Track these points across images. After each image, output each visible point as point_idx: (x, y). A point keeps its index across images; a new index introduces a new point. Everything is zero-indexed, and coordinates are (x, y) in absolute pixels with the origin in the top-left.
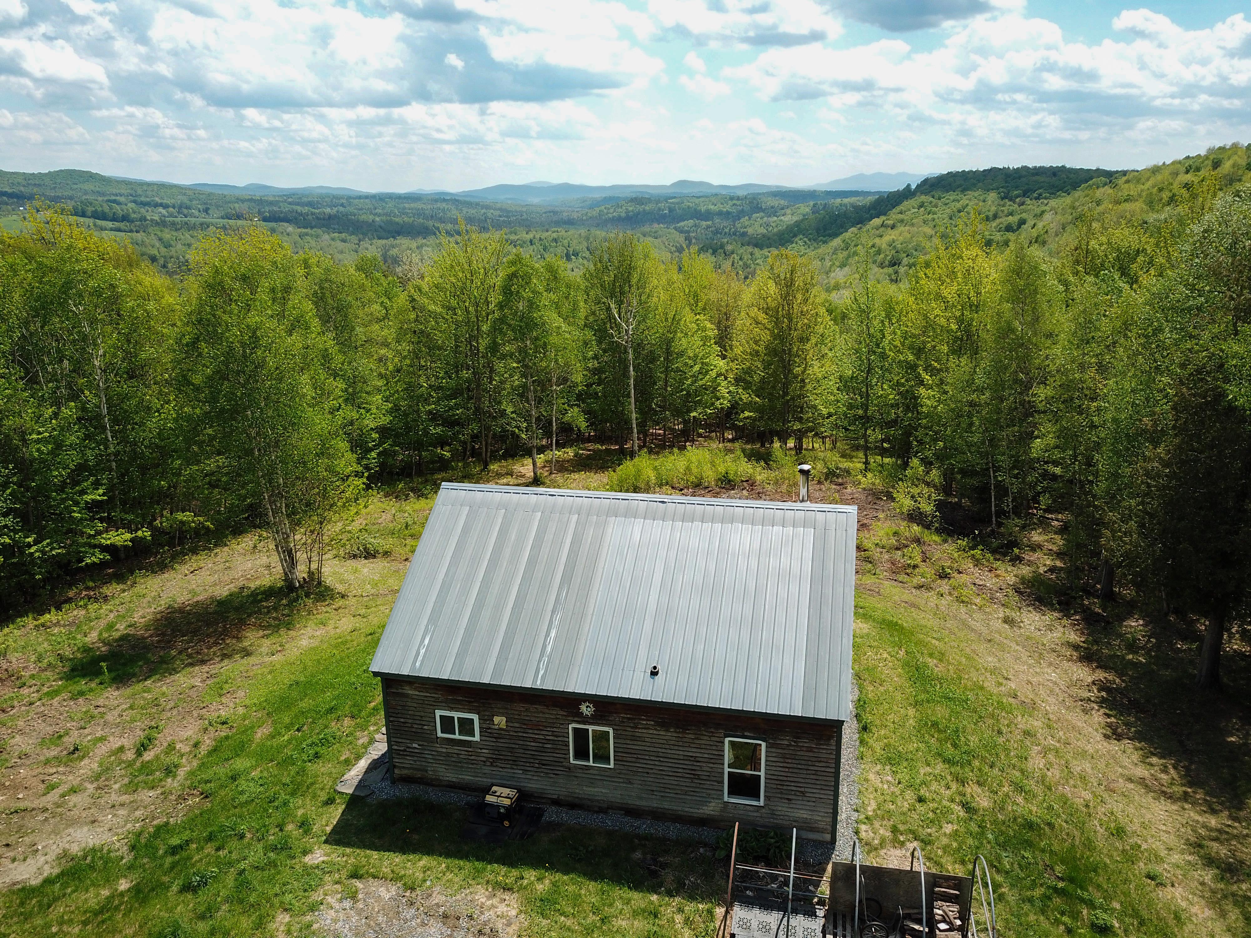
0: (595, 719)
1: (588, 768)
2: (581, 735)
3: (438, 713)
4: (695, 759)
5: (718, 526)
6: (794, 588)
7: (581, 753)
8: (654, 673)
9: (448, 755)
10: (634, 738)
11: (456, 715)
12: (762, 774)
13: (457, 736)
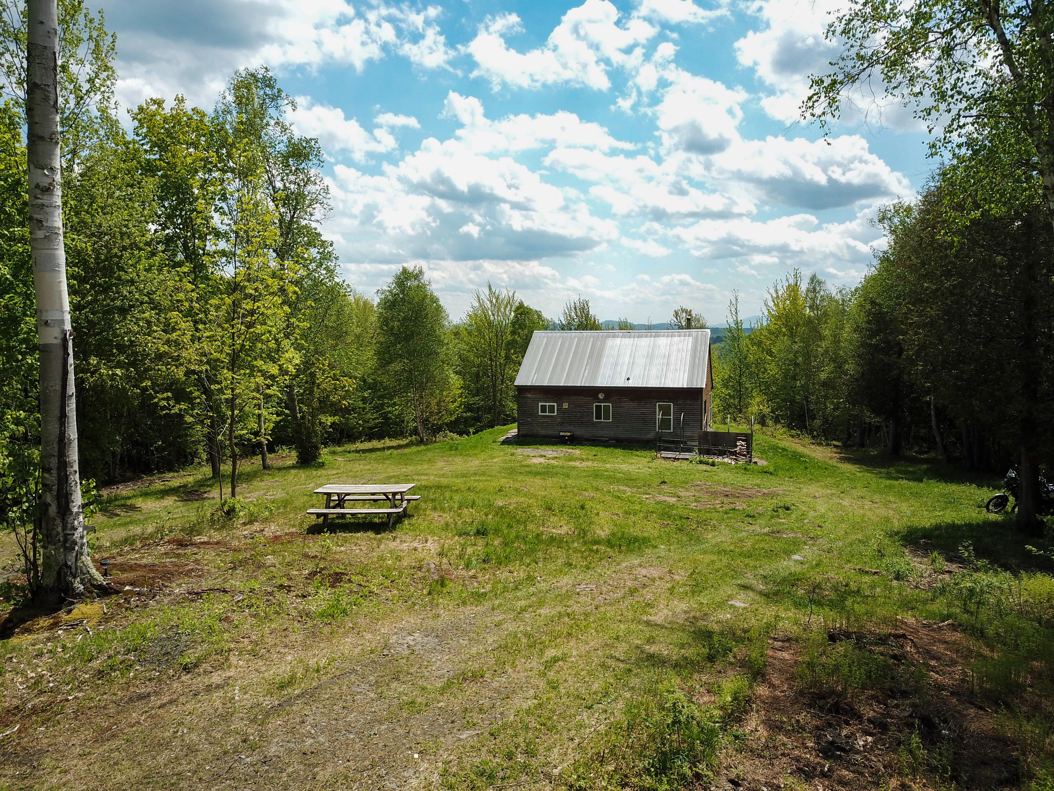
0: (604, 401)
1: (601, 422)
2: (598, 408)
3: (540, 404)
4: (645, 414)
5: (652, 339)
6: (684, 354)
7: (598, 417)
8: (628, 379)
9: (543, 423)
10: (620, 407)
11: (547, 404)
12: (672, 417)
13: (547, 414)
